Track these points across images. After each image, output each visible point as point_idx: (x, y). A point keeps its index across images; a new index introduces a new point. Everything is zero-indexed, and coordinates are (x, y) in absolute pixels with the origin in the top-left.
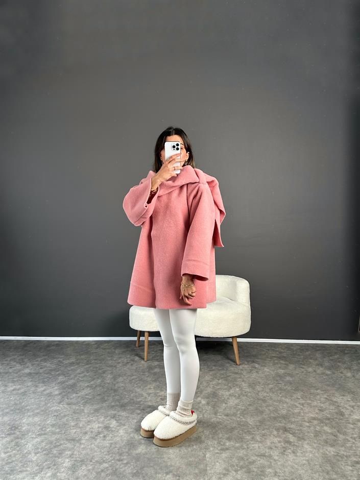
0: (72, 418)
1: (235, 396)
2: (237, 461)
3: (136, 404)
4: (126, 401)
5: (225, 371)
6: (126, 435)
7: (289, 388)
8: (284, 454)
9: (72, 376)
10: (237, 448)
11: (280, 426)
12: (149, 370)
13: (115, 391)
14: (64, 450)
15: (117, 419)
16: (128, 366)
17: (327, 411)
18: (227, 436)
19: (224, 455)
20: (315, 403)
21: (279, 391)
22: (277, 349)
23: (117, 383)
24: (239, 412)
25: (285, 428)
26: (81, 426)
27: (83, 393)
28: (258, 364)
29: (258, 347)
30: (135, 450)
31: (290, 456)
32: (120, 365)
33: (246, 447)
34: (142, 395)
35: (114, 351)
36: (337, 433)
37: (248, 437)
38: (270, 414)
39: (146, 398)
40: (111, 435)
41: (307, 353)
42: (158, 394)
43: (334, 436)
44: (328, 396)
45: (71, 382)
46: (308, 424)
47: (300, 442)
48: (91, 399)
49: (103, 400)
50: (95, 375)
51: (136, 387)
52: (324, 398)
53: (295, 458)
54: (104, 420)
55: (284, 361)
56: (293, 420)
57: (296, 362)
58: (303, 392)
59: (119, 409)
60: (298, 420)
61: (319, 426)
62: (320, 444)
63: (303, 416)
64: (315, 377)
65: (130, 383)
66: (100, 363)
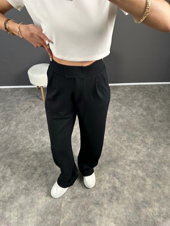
2: (80, 211)
3: (26, 151)
4: (20, 148)
7: (120, 130)
8: (111, 202)
11: (111, 170)
12: (39, 116)
13: (15, 138)
15: (12, 167)
16: (27, 113)
17: (141, 154)
19: (73, 204)
20: (134, 146)
21: (114, 134)
22: (117, 92)
23: (18, 129)
25: (114, 172)
31: (114, 204)
32: (22, 111)
33: (87, 194)
35: (20, 98)
36: (146, 177)
38: (106, 158)
39: (33, 144)
40: (5, 186)
41: (134, 95)
42: (41, 140)
43: (144, 180)
44: (143, 138)
46: (128, 168)
47: (122, 188)
49: (6, 148)
50: (6, 122)
51: (28, 133)
52: (141, 139)
53: (117, 205)
54: (3, 169)
55: (120, 103)
56: (120, 164)
57: (127, 104)
58: (129, 134)
59: (15, 156)
60: (122, 163)
61: (135, 170)
62: (134, 189)
63: (126, 160)
64: (136, 118)
65: (26, 129)
66: (11, 110)
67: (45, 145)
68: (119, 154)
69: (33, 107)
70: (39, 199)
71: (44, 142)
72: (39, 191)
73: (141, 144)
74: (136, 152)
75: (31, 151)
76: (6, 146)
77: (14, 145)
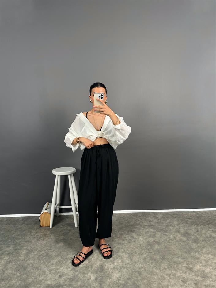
3: (38, 284)
4: (31, 280)
7: (157, 257)
12: (55, 245)
13: (25, 268)
16: (40, 241)
21: (151, 261)
22: (148, 218)
23: (29, 259)
28: (135, 233)
32: (35, 240)
34: (45, 271)
35: (33, 226)
39: (47, 275)
42: (58, 271)
44: (187, 265)
51: (42, 263)
52: (185, 266)
55: (153, 229)
57: (161, 229)
58: (169, 261)
64: (175, 244)
65: (38, 258)
66: (21, 238)
67: (63, 276)
68: (161, 284)
69: (48, 235)
71: (61, 272)
73: (187, 271)
74: (182, 281)
75: (45, 283)
77: (22, 277)
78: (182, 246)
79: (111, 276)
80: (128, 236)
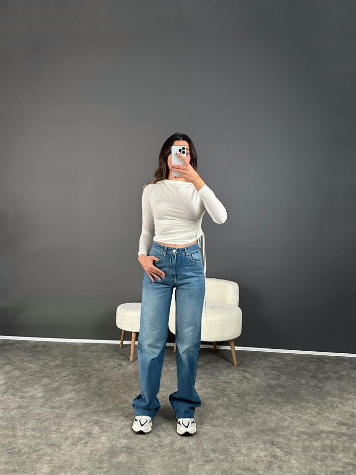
0: (54, 422)
1: (223, 406)
3: (120, 410)
4: (110, 407)
5: (214, 380)
6: (108, 442)
7: (280, 400)
8: (270, 469)
9: (57, 379)
10: (222, 461)
11: (267, 439)
14: (44, 455)
15: (100, 425)
16: (115, 371)
18: (212, 447)
19: (207, 467)
20: (305, 417)
21: (269, 403)
22: (270, 359)
23: (103, 387)
24: (226, 423)
25: (272, 441)
26: (62, 430)
27: (67, 397)
28: (250, 374)
29: (250, 357)
30: (116, 458)
31: (275, 471)
32: (107, 369)
33: (230, 460)
35: (101, 354)
37: (234, 450)
38: (258, 426)
40: (92, 442)
41: (301, 364)
44: (319, 410)
45: (55, 385)
46: (296, 438)
47: (287, 457)
48: (74, 403)
49: (87, 405)
50: (81, 379)
52: (316, 412)
53: (281, 473)
54: (86, 426)
55: (277, 371)
56: (281, 434)
57: (289, 373)
58: (294, 405)
59: (103, 415)
60: (286, 434)
61: (308, 441)
62: (307, 460)
63: (292, 430)
64: (307, 390)
65: (116, 388)
66: (86, 366)
70: (150, 458)
72: (148, 451)
74: (308, 423)
76: (87, 403)
78: (317, 391)
79: (215, 411)
80: (239, 375)
